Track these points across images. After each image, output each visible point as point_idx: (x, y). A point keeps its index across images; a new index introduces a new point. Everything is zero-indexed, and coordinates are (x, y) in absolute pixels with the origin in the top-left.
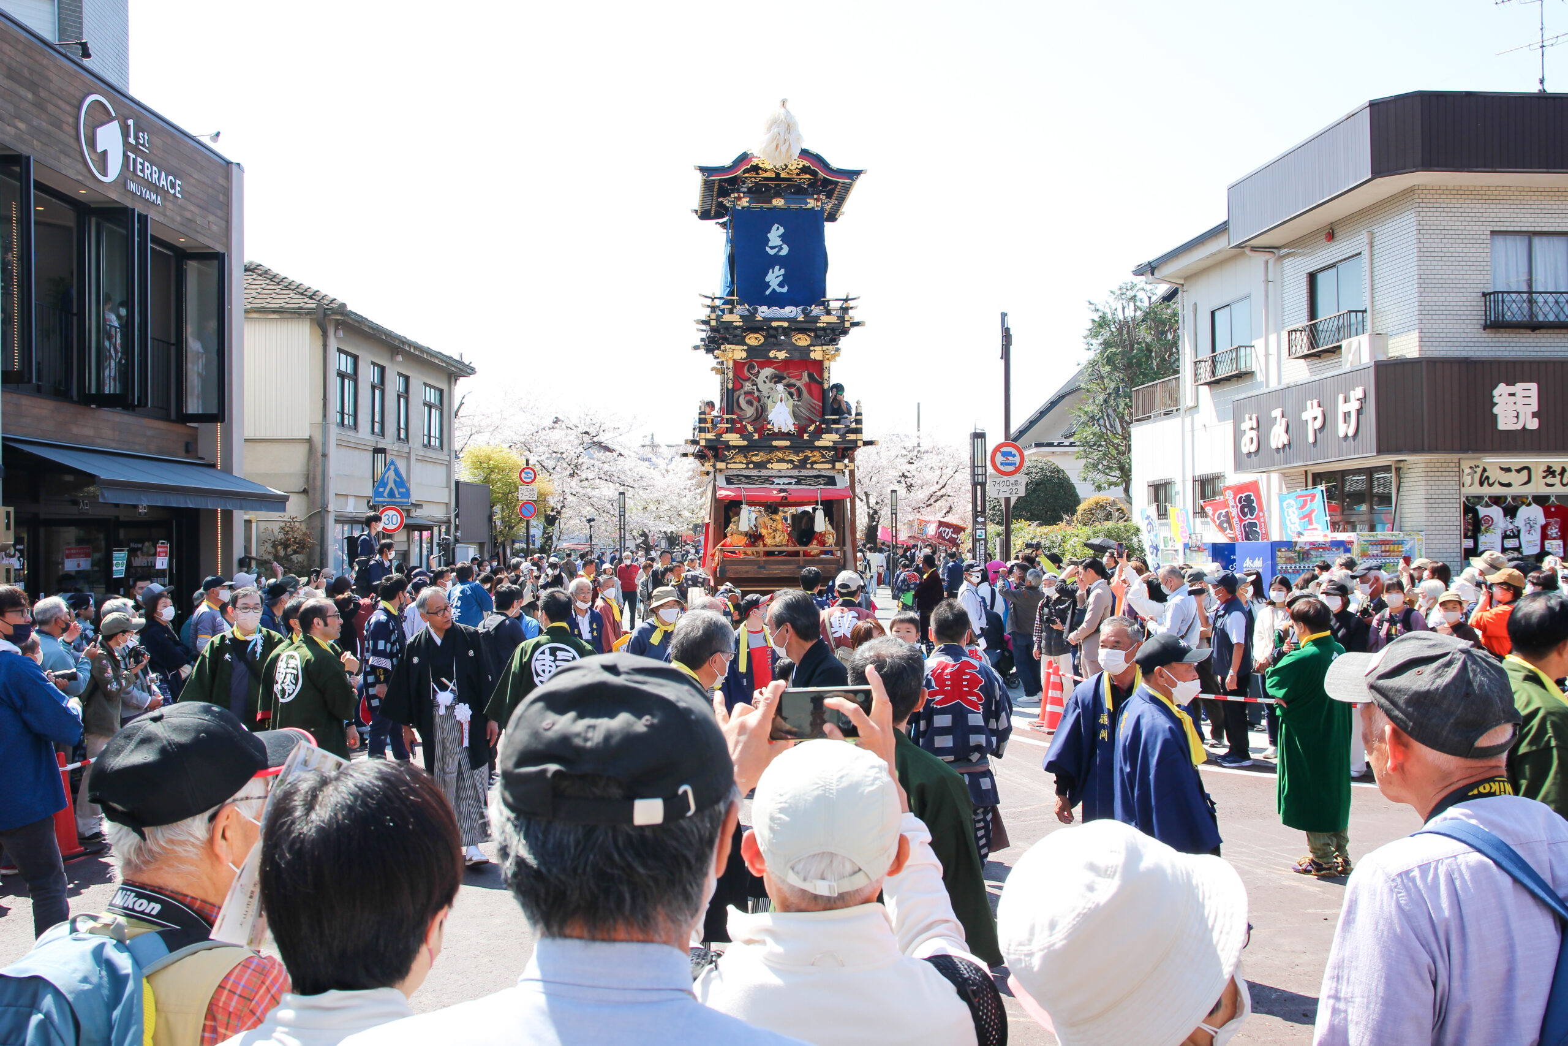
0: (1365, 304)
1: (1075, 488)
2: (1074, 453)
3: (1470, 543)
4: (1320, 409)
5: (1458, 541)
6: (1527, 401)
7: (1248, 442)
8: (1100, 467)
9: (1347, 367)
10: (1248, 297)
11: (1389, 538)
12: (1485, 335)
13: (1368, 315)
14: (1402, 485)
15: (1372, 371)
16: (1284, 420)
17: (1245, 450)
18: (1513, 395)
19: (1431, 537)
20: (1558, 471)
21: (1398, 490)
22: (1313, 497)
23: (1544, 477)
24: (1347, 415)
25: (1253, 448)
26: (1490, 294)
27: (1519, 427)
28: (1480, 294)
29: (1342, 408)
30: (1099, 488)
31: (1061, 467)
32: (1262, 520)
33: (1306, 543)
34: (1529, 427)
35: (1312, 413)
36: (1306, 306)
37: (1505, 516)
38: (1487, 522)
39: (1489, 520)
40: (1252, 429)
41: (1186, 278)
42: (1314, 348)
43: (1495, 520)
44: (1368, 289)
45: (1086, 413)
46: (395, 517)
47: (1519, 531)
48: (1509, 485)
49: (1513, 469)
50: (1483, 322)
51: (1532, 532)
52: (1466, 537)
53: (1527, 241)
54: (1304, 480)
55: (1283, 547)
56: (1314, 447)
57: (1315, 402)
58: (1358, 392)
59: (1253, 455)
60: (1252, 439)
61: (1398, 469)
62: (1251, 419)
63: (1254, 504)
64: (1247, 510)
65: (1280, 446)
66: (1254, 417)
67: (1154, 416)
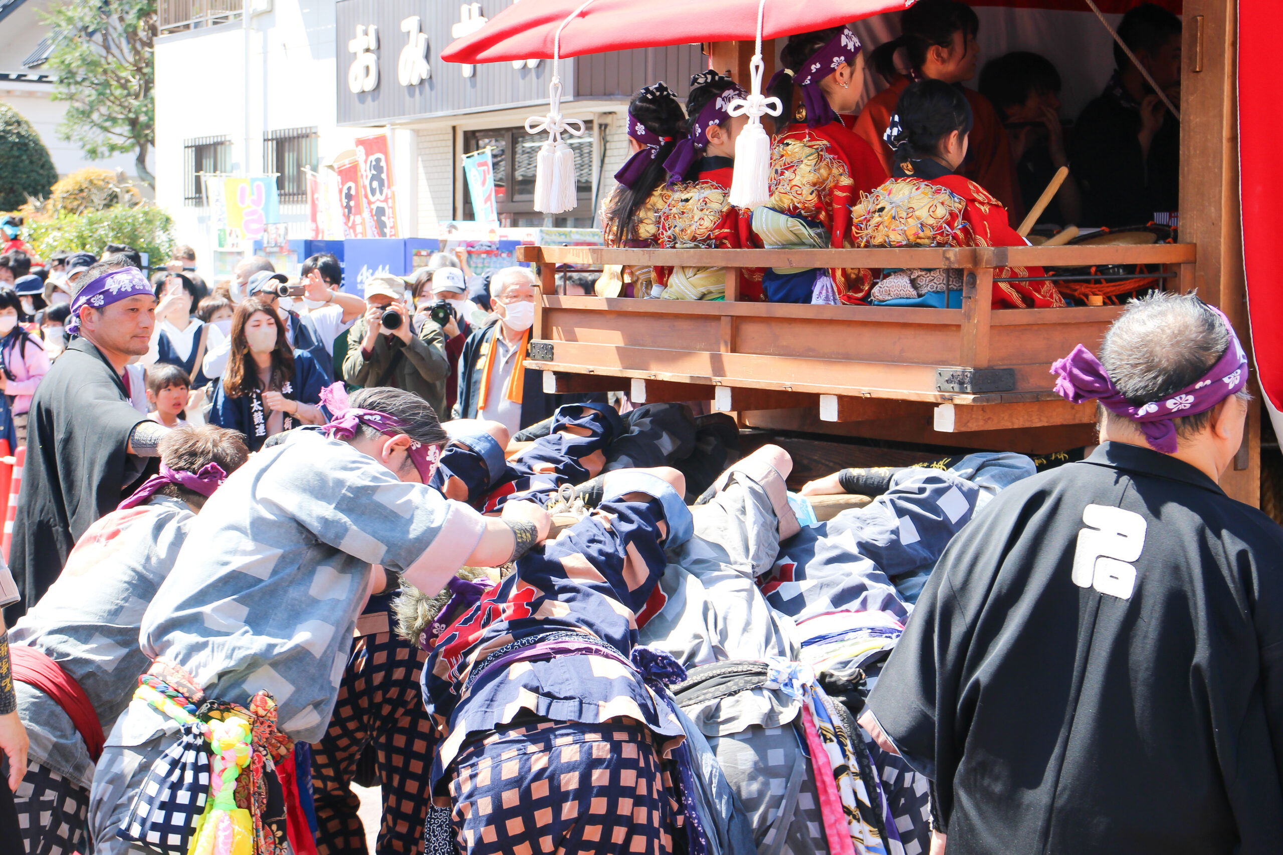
1: (47, 154)
2: (46, 95)
7: (361, 73)
8: (95, 116)
14: (608, 153)
16: (423, 37)
17: (355, 88)
21: (603, 161)
25: (369, 84)
30: (93, 153)
31: (24, 115)
32: (390, 203)
40: (368, 50)
45: (70, 20)
54: (451, 143)
55: (424, 248)
56: (474, 85)
57: (475, 7)
59: (369, 99)
60: (367, 68)
61: (603, 127)
62: (366, 33)
63: (384, 176)
64: (375, 184)
65: (415, 81)
66: (372, 29)
67: (197, 25)
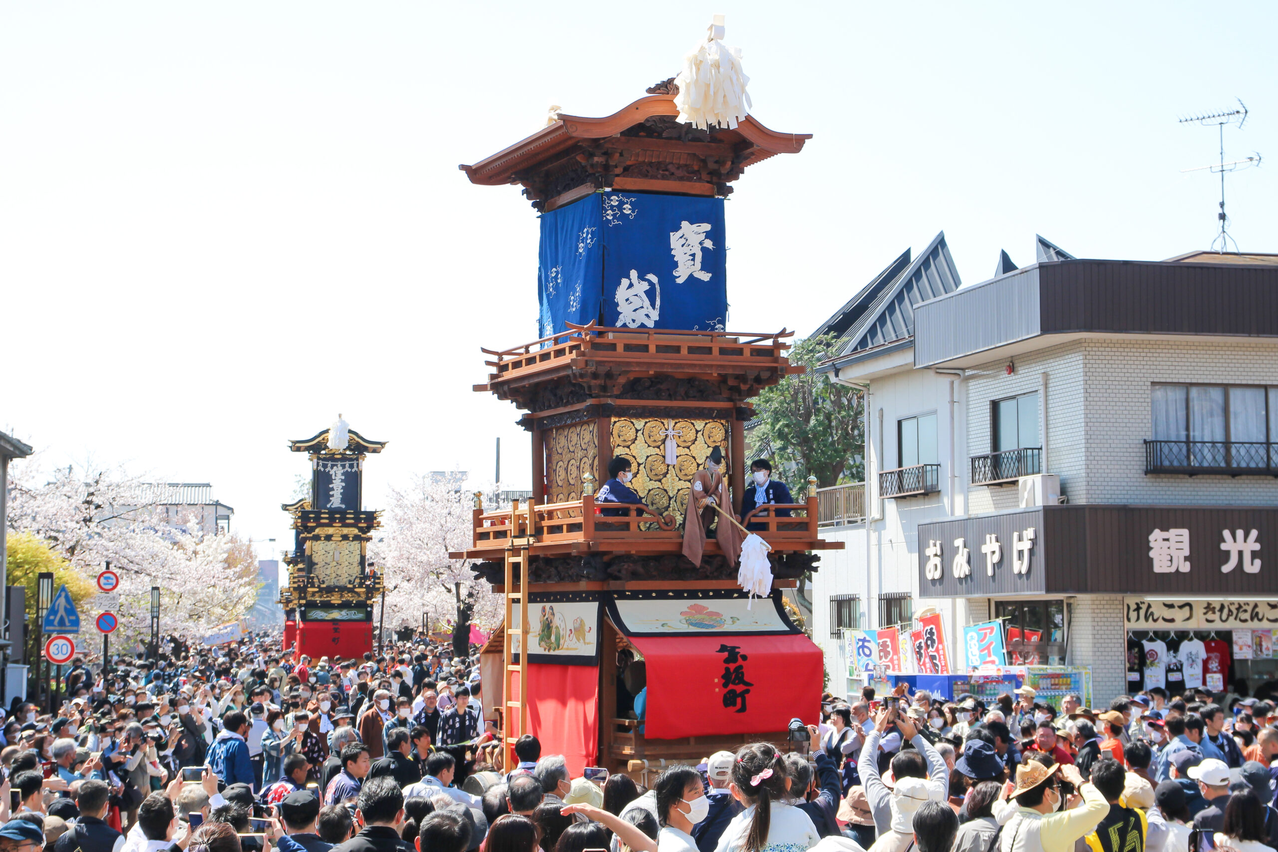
0: (1041, 442)
3: (1135, 676)
4: (998, 544)
5: (1123, 675)
6: (1179, 545)
7: (933, 568)
9: (1023, 506)
10: (935, 412)
11: (1058, 672)
12: (1146, 480)
13: (1043, 453)
14: (1073, 619)
15: (1041, 514)
16: (966, 550)
17: (929, 576)
18: (1167, 540)
19: (1098, 671)
20: (1218, 607)
21: (1069, 625)
22: (992, 629)
23: (1205, 614)
24: (1021, 553)
25: (937, 575)
26: (1150, 442)
27: (1173, 570)
28: (1142, 441)
29: (1017, 546)
32: (941, 652)
33: (980, 677)
34: (1182, 570)
35: (990, 547)
36: (989, 433)
37: (1169, 650)
38: (1152, 655)
39: (1154, 654)
40: (936, 555)
41: (872, 380)
42: (995, 479)
43: (1159, 654)
44: (1043, 428)
46: (65, 648)
47: (1182, 665)
48: (1172, 621)
49: (1176, 605)
50: (1144, 468)
51: (1195, 665)
52: (1131, 670)
53: (1185, 390)
54: (988, 610)
55: (959, 681)
56: (994, 581)
57: (993, 536)
58: (1029, 533)
59: (938, 584)
60: (936, 565)
61: (1069, 605)
62: (935, 545)
63: (935, 637)
64: (929, 642)
65: (962, 576)
66: (938, 543)
67: (838, 523)
